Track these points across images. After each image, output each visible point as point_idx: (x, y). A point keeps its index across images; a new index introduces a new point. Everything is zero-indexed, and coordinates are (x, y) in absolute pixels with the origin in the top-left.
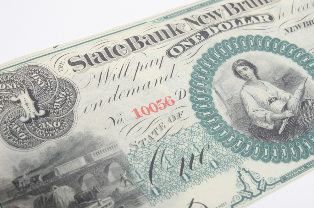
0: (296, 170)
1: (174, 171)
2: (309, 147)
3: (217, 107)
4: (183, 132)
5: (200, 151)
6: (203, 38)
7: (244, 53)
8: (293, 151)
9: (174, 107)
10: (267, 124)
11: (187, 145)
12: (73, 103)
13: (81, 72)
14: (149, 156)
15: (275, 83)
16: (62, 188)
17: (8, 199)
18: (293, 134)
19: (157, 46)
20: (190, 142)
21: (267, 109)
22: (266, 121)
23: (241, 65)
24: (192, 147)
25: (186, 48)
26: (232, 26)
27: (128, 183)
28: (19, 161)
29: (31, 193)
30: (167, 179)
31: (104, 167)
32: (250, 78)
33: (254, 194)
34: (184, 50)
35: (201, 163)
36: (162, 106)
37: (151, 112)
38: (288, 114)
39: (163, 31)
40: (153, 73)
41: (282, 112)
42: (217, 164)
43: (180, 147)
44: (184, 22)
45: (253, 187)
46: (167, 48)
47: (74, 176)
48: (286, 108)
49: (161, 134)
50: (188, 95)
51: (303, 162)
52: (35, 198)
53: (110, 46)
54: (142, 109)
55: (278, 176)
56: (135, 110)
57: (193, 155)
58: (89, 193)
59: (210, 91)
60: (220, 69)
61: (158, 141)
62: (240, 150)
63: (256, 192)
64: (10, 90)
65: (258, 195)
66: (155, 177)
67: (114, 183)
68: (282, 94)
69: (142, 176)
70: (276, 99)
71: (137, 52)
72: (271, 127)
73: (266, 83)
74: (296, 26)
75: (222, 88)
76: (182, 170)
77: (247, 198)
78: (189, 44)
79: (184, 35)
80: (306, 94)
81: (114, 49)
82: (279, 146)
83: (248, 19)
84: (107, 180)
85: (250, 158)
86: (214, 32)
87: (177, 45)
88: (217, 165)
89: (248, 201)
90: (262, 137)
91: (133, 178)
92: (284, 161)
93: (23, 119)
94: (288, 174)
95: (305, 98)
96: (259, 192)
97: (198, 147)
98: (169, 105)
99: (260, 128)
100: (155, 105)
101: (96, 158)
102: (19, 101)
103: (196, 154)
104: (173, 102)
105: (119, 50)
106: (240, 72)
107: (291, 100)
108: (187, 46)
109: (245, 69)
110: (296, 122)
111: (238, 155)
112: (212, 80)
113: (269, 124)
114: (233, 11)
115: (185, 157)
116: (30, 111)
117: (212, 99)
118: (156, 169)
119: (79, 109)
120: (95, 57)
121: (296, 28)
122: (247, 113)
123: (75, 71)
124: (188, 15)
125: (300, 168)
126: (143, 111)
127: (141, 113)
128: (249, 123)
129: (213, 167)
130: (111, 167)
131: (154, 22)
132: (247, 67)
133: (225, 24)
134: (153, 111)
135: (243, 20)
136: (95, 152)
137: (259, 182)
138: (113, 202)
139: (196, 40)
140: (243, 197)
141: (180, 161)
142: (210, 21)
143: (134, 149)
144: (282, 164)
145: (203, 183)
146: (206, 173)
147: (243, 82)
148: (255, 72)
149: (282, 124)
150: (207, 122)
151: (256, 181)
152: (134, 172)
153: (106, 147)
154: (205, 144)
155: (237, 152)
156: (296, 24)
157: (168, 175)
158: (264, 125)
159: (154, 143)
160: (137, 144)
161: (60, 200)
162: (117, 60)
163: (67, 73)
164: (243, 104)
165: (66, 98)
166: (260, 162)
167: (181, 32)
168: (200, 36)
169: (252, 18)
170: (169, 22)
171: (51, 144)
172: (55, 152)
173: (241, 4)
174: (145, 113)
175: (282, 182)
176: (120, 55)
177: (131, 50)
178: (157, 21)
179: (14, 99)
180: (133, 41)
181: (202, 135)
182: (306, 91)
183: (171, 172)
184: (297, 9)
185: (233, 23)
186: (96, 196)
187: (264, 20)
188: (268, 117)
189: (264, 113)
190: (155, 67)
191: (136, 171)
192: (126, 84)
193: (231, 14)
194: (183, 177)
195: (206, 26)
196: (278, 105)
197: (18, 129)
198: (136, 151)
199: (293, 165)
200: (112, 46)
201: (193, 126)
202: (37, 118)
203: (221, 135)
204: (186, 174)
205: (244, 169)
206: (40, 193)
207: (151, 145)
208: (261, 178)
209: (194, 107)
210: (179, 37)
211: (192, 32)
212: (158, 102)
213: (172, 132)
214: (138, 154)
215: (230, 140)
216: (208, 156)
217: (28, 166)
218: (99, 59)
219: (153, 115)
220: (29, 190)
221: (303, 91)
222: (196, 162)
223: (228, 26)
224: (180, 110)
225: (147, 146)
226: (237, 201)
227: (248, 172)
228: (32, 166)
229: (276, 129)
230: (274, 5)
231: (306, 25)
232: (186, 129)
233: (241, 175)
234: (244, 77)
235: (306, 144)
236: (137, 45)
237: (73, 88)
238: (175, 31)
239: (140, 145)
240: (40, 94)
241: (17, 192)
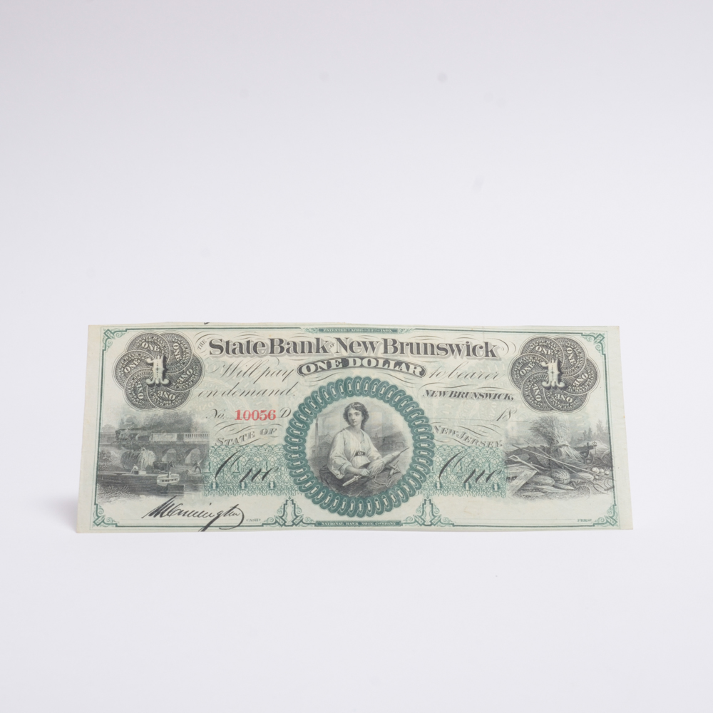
0: (334, 522)
1: (237, 476)
2: (360, 509)
3: (308, 438)
4: (265, 447)
5: (269, 469)
6: (341, 366)
7: (368, 398)
8: (343, 505)
9: (272, 422)
10: (339, 473)
11: (261, 459)
12: (194, 383)
13: (216, 357)
14: (226, 455)
15: (374, 439)
16: (149, 452)
17: (106, 443)
18: (355, 491)
19: (294, 358)
20: (266, 459)
21: (349, 459)
22: (340, 470)
23: (356, 408)
24: (264, 463)
25: (319, 370)
26: (377, 365)
27: (198, 470)
28: (128, 416)
29: (124, 446)
30: (229, 480)
31: (188, 449)
32: (355, 424)
33: (286, 524)
34: (316, 371)
35: (263, 479)
36: (263, 417)
37: (251, 419)
38: (364, 472)
39: (310, 343)
40: (275, 383)
41: (360, 468)
42: (274, 486)
43: (255, 459)
44: (335, 341)
45: (289, 518)
46: (302, 363)
47: (162, 446)
48: (366, 466)
49: (247, 440)
50: (291, 416)
51: (345, 518)
52: (126, 450)
53: (254, 340)
54: (245, 413)
55: (315, 519)
56: (239, 412)
57: (260, 470)
58: (166, 465)
59: (312, 421)
60: (335, 404)
61: (241, 446)
62: (300, 484)
63: (289, 522)
64: (149, 351)
65: (289, 526)
66: (221, 474)
67: (187, 465)
68: (374, 452)
69: (211, 469)
70: (364, 454)
71: (274, 356)
72: (340, 477)
73: (367, 437)
74: (441, 392)
75: (324, 422)
76: (244, 478)
77: (279, 524)
78: (325, 366)
79: (325, 355)
80: (395, 462)
81: (256, 345)
82: (335, 495)
83: (398, 364)
84: (184, 460)
85: (303, 494)
86: (355, 364)
87: (313, 363)
88: (275, 488)
89: (278, 527)
90: (326, 481)
91: (204, 468)
92: (329, 510)
93: (148, 381)
94: (325, 522)
95: (391, 465)
96: (292, 524)
97: (268, 465)
98: (269, 418)
99: (330, 473)
100: (258, 414)
101: (186, 440)
102: (152, 364)
103: (264, 470)
104: (275, 417)
105: (258, 348)
106: (350, 414)
107: (378, 461)
108: (321, 368)
109: (357, 414)
110: (365, 482)
111: (296, 487)
112: (320, 411)
113: (341, 473)
114: (391, 349)
115: (254, 469)
116: (157, 377)
117: (308, 428)
118: (225, 469)
119: (195, 391)
120: (234, 347)
121: (438, 394)
122: (329, 454)
123: (211, 354)
124: (342, 336)
125: (339, 522)
126: (244, 415)
127: (241, 416)
128: (325, 464)
129: (270, 487)
130: (193, 451)
131: (307, 330)
132: (360, 413)
133: (372, 360)
134: (253, 418)
135: (392, 364)
136: (187, 433)
137: (297, 517)
138: (179, 479)
139: (334, 366)
140: (276, 522)
141: (248, 471)
142: (360, 351)
143: (219, 444)
144: (326, 511)
145: (254, 496)
146: (261, 490)
147: (346, 425)
148: (363, 422)
149: (352, 478)
150: (290, 448)
151: (295, 515)
152: (207, 463)
153: (198, 433)
154: (276, 465)
155: (297, 484)
156: (443, 390)
157: (231, 477)
158: (336, 472)
159: (236, 446)
160: (223, 441)
161: (142, 461)
162: (252, 357)
163: (203, 353)
164: (330, 446)
165: (191, 376)
166: (310, 501)
167: (325, 351)
168: (339, 363)
169: (403, 366)
170: (321, 336)
171: (159, 412)
172: (158, 421)
173: (405, 344)
174: (244, 418)
175: (315, 526)
176: (257, 353)
177: (270, 351)
178: (310, 330)
179: (149, 361)
180: (276, 343)
181: (279, 457)
182: (397, 460)
183: (235, 476)
184: (459, 374)
185: (381, 362)
186: (169, 469)
187: (414, 372)
188: (344, 467)
189: (344, 461)
190: (281, 377)
191: (209, 463)
192: (245, 384)
193: (386, 352)
194: (241, 484)
195: (353, 354)
196: (361, 461)
197: (141, 389)
198: (219, 447)
199: (335, 517)
200: (255, 342)
201: (276, 446)
202: (159, 385)
203: (294, 464)
204: (245, 484)
205: (292, 501)
206: (131, 448)
207: (233, 447)
208: (301, 514)
209: (288, 430)
210: (320, 355)
211: (335, 356)
212: (262, 411)
213: (256, 443)
214: (219, 450)
215: (298, 471)
216: (271, 477)
217: (133, 423)
218: (237, 351)
219: (251, 422)
220: (124, 443)
221: (394, 459)
222: (260, 477)
223: (374, 363)
224: (276, 427)
225: (230, 447)
226: (269, 522)
227: (295, 504)
228: (136, 425)
229: (343, 481)
230: (438, 359)
231: (453, 395)
232: (269, 446)
233: (286, 504)
234: (351, 421)
235: (360, 505)
236: (277, 349)
237: (201, 371)
238: (320, 347)
239: (225, 444)
240: (172, 364)
241: (115, 440)
